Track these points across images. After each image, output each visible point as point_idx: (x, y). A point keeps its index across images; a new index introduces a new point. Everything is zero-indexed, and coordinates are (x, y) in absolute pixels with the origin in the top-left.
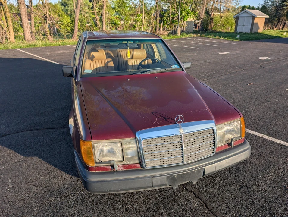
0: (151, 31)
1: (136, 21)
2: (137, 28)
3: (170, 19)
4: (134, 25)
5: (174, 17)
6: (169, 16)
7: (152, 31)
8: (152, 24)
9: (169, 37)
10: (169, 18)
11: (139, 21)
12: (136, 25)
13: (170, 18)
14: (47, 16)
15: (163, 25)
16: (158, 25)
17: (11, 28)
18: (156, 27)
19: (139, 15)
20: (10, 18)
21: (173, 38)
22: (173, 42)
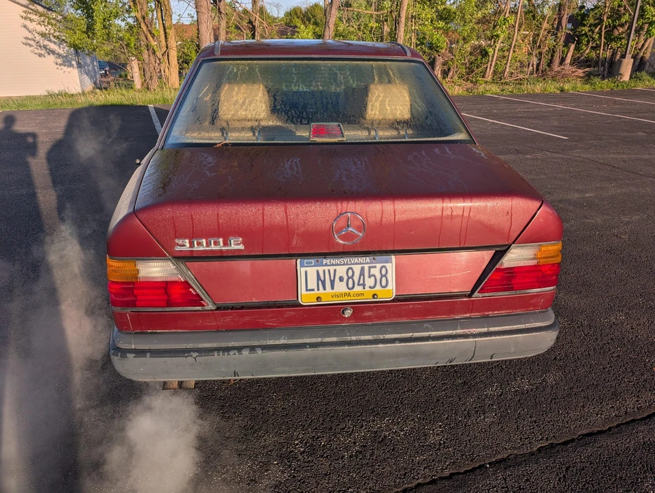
0: (535, 67)
1: (492, 37)
2: (493, 57)
3: (600, 33)
4: (485, 50)
5: (615, 27)
6: (602, 21)
7: (538, 65)
8: (540, 47)
9: (587, 87)
10: (597, 30)
11: (502, 36)
12: (490, 51)
13: (601, 29)
14: (257, 24)
15: (577, 49)
16: (560, 48)
17: (174, 54)
18: (552, 56)
19: (505, 19)
20: (173, 29)
21: (601, 87)
22: (600, 102)
